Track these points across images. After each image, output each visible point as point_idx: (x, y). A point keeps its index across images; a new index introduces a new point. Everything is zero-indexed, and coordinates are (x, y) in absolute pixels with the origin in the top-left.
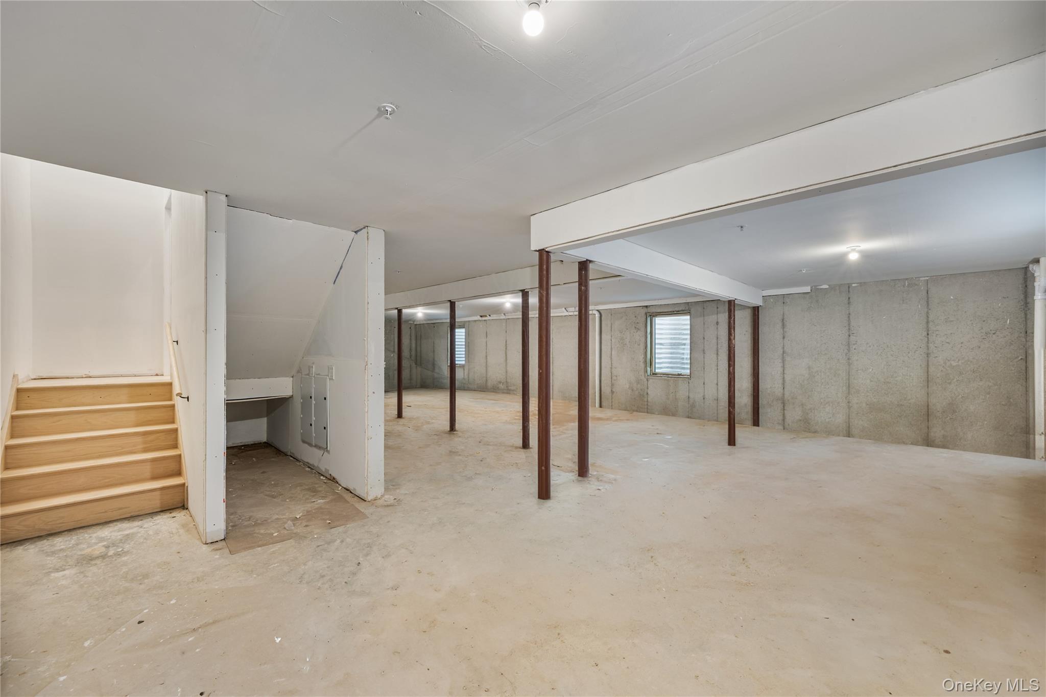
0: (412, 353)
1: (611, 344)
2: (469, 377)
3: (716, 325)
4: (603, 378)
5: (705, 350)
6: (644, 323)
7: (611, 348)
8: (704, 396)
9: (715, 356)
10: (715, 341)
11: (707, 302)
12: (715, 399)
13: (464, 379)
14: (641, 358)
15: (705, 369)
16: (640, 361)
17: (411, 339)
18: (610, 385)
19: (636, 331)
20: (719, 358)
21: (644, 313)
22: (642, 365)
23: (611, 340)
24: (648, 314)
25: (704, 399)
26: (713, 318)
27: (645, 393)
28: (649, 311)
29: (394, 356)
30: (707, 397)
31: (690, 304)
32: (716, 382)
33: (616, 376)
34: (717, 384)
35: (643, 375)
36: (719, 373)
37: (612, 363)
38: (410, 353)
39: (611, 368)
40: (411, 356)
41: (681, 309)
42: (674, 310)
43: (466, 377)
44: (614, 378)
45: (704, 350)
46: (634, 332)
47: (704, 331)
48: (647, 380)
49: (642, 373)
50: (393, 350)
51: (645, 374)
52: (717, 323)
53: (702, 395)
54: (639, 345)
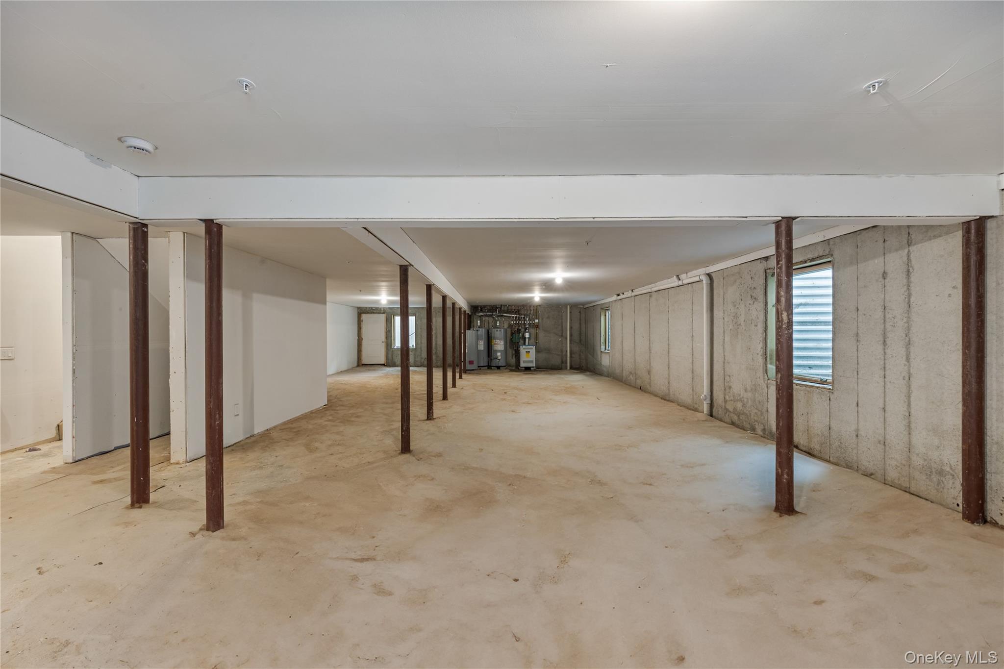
0: (582, 338)
1: (724, 323)
2: (612, 364)
3: (881, 279)
4: (715, 378)
5: (860, 334)
6: (763, 287)
7: (724, 332)
8: (857, 430)
9: (881, 347)
10: (879, 314)
11: (864, 232)
12: (879, 442)
13: (609, 366)
14: (760, 346)
15: (860, 375)
16: (758, 354)
17: (580, 324)
18: (723, 389)
19: (752, 303)
20: (888, 351)
21: (763, 270)
22: (760, 360)
23: (724, 319)
24: (768, 271)
25: (857, 436)
26: (875, 265)
27: (765, 409)
28: (769, 267)
29: (562, 340)
30: (862, 433)
31: (831, 242)
32: (882, 406)
33: (730, 376)
34: (884, 409)
35: (762, 378)
36: (888, 385)
37: (724, 355)
38: (580, 337)
39: (724, 362)
40: (580, 341)
41: (816, 255)
42: (805, 258)
43: (610, 364)
44: (727, 378)
45: (857, 335)
46: (750, 304)
47: (859, 295)
48: (767, 387)
49: (760, 373)
50: (561, 334)
51: (764, 376)
52: (884, 275)
53: (853, 427)
54: (756, 326)
